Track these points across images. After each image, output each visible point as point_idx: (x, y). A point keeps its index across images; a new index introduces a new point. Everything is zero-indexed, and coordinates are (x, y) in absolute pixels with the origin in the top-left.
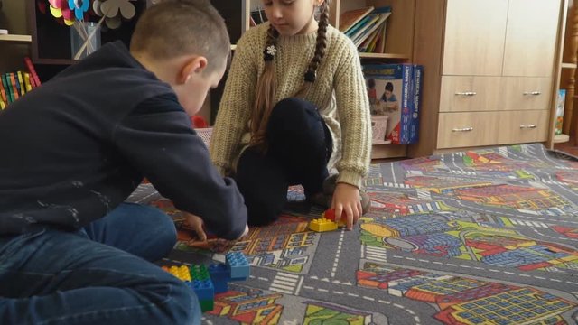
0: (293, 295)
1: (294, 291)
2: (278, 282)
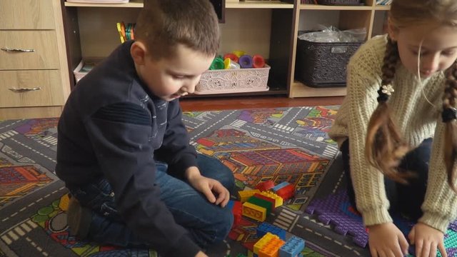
0: (288, 231)
1: (289, 228)
2: (277, 224)
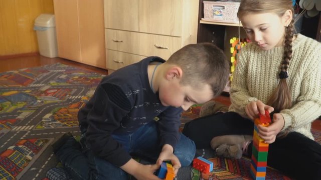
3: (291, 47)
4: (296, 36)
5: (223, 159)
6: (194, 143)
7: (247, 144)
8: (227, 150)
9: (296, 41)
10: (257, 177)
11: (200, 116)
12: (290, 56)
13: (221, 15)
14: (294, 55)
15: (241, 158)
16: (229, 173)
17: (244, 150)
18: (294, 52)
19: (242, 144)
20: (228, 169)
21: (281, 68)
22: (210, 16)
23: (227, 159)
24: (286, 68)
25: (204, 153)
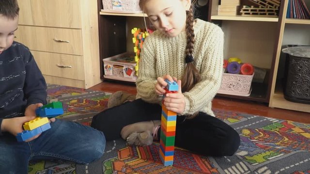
3: (193, 31)
4: (196, 21)
5: (135, 148)
6: (103, 134)
7: (156, 129)
8: (137, 138)
9: (196, 25)
10: (165, 161)
11: (108, 108)
12: (194, 40)
13: (121, 6)
14: (196, 39)
15: (152, 144)
16: (142, 161)
17: (154, 135)
18: (197, 36)
19: (151, 130)
20: (140, 157)
21: (186, 53)
22: (109, 7)
23: (139, 146)
24: (191, 52)
25: (115, 145)
